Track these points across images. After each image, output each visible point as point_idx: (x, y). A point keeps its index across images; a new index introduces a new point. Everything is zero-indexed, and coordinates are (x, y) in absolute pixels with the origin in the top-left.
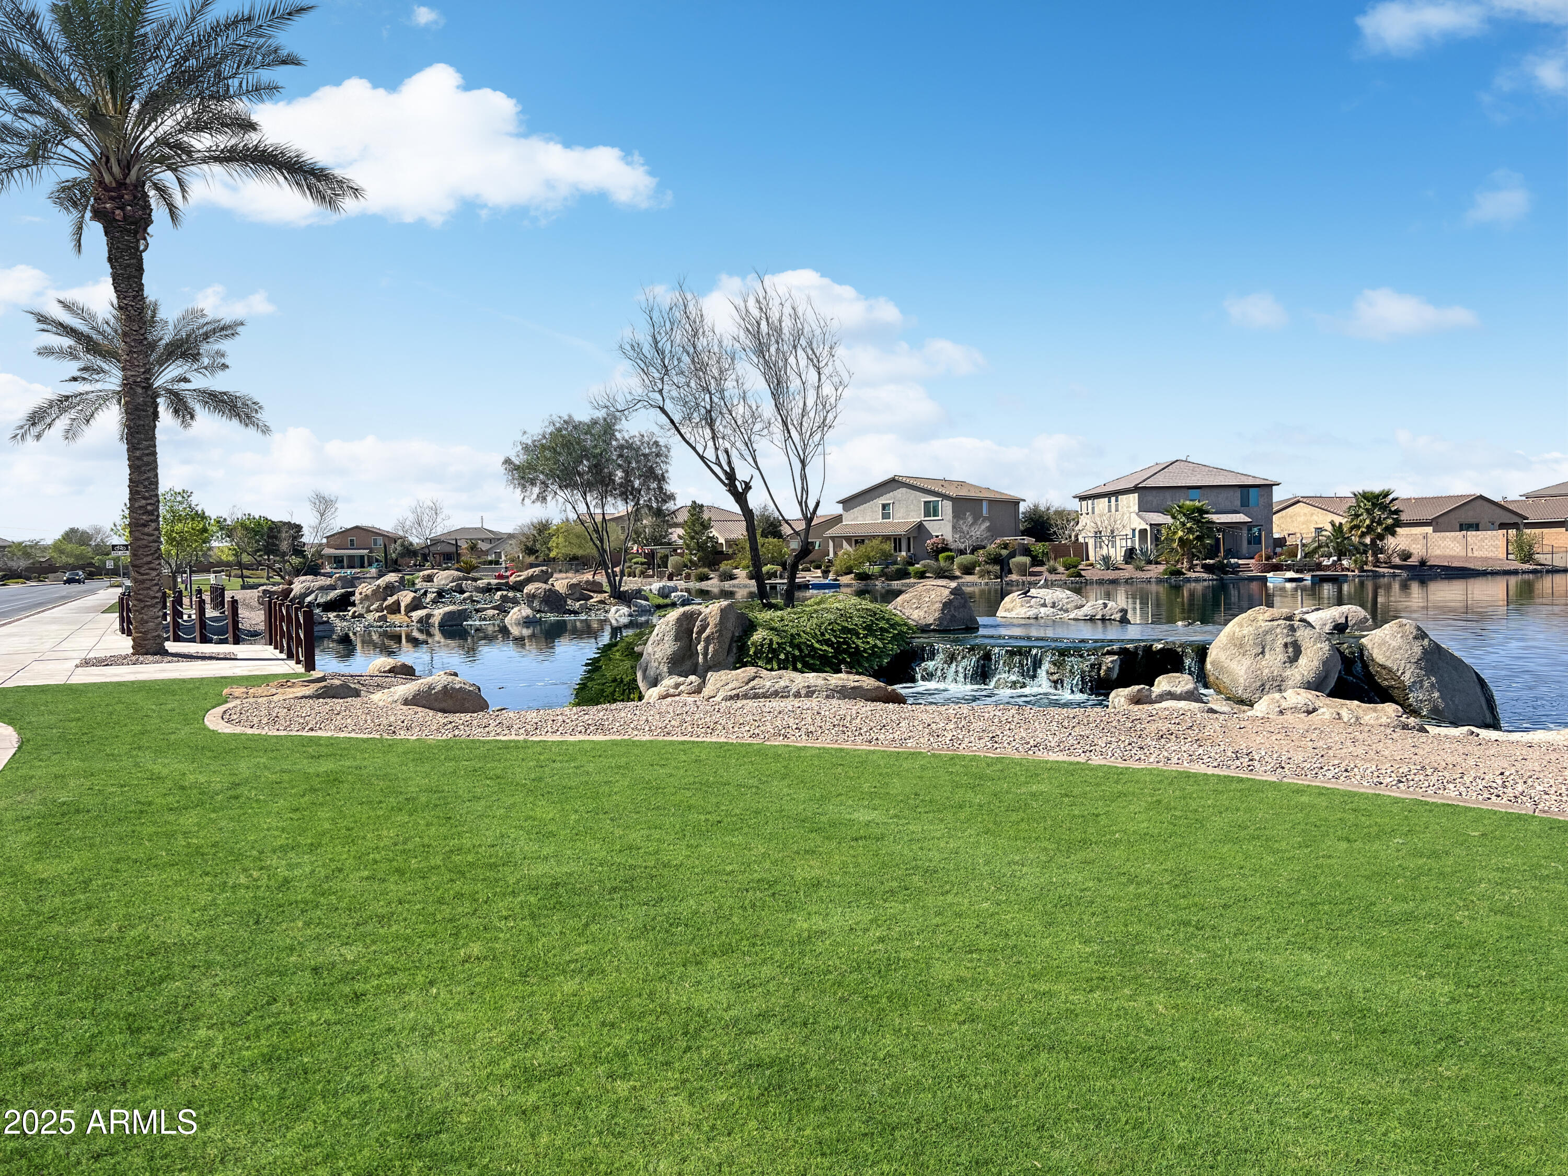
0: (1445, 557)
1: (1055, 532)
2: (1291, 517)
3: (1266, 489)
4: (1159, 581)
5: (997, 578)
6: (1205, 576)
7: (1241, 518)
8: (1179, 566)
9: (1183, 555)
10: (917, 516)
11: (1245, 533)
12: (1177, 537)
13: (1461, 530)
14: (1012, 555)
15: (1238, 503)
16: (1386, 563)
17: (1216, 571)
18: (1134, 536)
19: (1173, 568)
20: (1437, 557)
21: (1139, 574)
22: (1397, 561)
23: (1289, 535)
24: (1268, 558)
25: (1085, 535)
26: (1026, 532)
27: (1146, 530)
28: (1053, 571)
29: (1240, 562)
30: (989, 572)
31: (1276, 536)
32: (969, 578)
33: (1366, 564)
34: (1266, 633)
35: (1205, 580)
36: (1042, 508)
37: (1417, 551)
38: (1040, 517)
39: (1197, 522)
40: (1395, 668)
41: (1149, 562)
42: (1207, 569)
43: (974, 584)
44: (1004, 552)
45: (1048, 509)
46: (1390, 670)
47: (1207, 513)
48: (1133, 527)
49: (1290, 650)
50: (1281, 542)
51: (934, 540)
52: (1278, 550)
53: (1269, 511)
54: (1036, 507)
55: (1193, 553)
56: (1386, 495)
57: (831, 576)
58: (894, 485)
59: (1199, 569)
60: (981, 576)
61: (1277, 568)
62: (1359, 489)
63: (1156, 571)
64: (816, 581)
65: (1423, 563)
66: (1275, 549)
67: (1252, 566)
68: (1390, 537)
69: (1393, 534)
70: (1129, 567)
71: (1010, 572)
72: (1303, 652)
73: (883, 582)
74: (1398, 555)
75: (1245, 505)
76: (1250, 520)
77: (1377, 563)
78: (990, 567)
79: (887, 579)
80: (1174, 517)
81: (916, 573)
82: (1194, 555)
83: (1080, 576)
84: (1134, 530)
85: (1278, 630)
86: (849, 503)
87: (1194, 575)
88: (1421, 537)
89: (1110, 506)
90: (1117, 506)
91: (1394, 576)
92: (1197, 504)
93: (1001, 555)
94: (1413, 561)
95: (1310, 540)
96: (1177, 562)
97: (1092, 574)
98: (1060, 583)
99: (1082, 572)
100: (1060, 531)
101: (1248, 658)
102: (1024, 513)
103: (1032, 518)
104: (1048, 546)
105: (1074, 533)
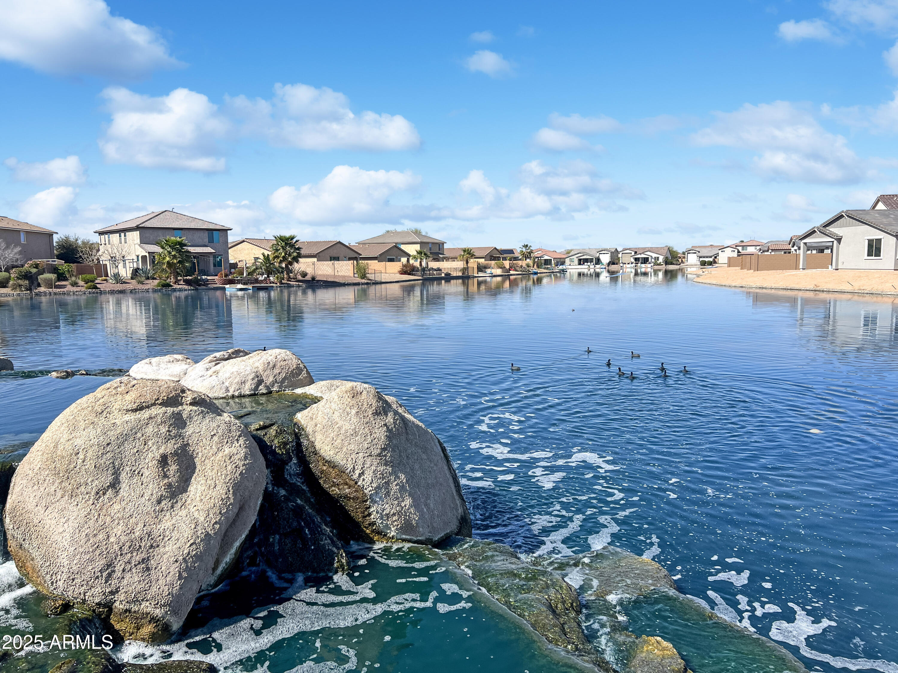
0: (324, 275)
1: (81, 256)
2: (240, 251)
3: (224, 232)
4: (155, 291)
5: (27, 290)
6: (186, 287)
7: (209, 250)
8: (169, 280)
9: (171, 273)
11: (211, 259)
12: (166, 261)
13: (331, 260)
14: (42, 272)
15: (206, 240)
16: (294, 279)
17: (193, 285)
18: (138, 260)
19: (164, 282)
20: (320, 275)
21: (140, 286)
22: (300, 277)
23: (239, 261)
24: (226, 275)
25: (105, 259)
26: (59, 257)
27: (146, 256)
28: (75, 284)
29: (209, 278)
30: (20, 286)
31: (232, 261)
32: (3, 291)
33: (283, 280)
34: (124, 438)
35: (186, 290)
36: (72, 239)
37: (310, 271)
38: (70, 245)
39: (179, 251)
40: (350, 467)
41: (148, 278)
42: (187, 282)
44: (34, 271)
45: (77, 240)
46: (342, 471)
47: (185, 245)
48: (137, 254)
49: (173, 468)
50: (234, 266)
52: (233, 270)
53: (226, 247)
54: (67, 238)
55: (177, 272)
56: (292, 238)
59: (182, 282)
60: (14, 289)
61: (232, 282)
62: (278, 234)
63: (153, 284)
65: (313, 279)
66: (230, 270)
67: (216, 280)
68: (295, 263)
69: (297, 262)
70: (134, 281)
71: (39, 285)
72: (198, 467)
74: (300, 274)
75: (211, 242)
76: (214, 251)
77: (289, 279)
78: (20, 282)
80: (163, 248)
82: (178, 274)
83: (96, 288)
84: (138, 256)
85: (150, 430)
87: (178, 287)
88: (311, 264)
89: (120, 239)
90: (125, 239)
91: (299, 286)
92: (178, 239)
93: (31, 273)
94: (308, 278)
95: (251, 265)
96: (168, 277)
97: (106, 286)
98: (80, 293)
99: (97, 285)
100: (86, 256)
101: (84, 501)
102: (57, 242)
103: (64, 246)
104: (74, 266)
105: (96, 258)
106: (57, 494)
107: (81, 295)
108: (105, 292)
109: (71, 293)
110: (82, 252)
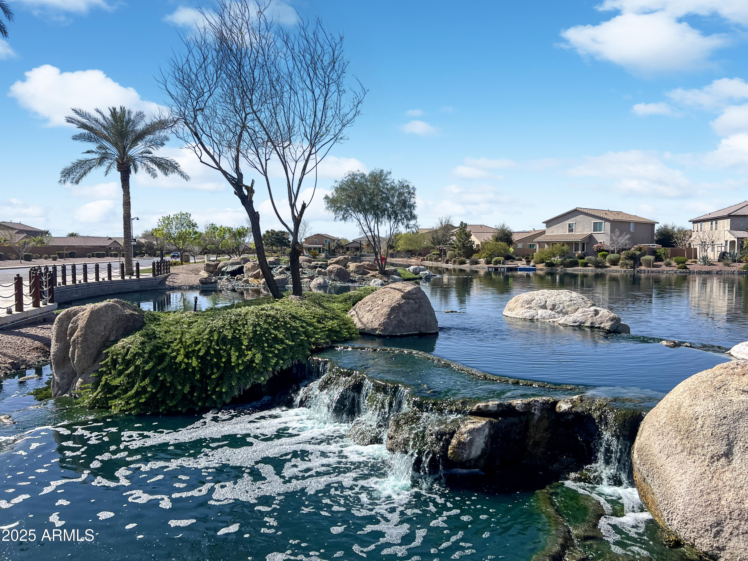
1: (675, 242)
4: (741, 273)
5: (631, 268)
10: (589, 231)
14: (644, 254)
18: (726, 245)
21: (726, 268)
25: (695, 243)
26: (658, 242)
27: (734, 241)
28: (668, 265)
30: (627, 264)
32: (614, 268)
34: (739, 416)
36: (670, 228)
38: (668, 232)
41: (735, 261)
43: (617, 271)
44: (638, 253)
45: (673, 228)
48: (726, 239)
51: (599, 244)
54: (666, 226)
57: (532, 264)
58: (576, 213)
60: (622, 267)
63: (739, 266)
64: (522, 266)
70: (720, 264)
71: (641, 265)
73: (562, 268)
78: (627, 261)
79: (565, 267)
81: (582, 263)
83: (686, 268)
84: (726, 241)
86: (549, 223)
89: (712, 227)
90: (716, 226)
93: (635, 254)
97: (694, 267)
98: (672, 272)
99: (687, 266)
100: (680, 241)
101: (700, 460)
102: (657, 230)
103: (662, 233)
104: (669, 250)
105: (688, 243)
106: (678, 448)
107: (673, 274)
108: (694, 273)
109: (665, 272)
110: (677, 238)
